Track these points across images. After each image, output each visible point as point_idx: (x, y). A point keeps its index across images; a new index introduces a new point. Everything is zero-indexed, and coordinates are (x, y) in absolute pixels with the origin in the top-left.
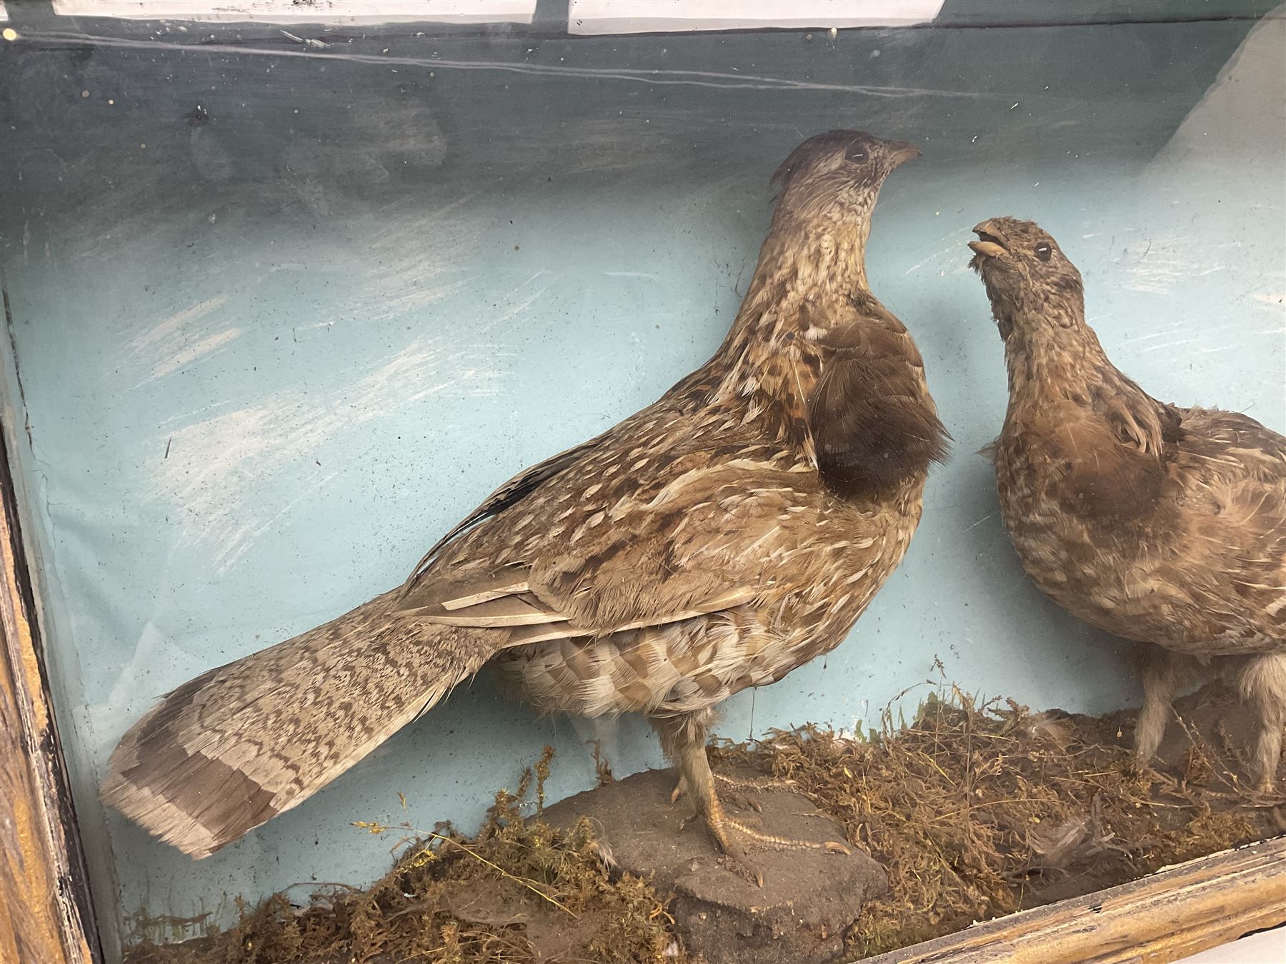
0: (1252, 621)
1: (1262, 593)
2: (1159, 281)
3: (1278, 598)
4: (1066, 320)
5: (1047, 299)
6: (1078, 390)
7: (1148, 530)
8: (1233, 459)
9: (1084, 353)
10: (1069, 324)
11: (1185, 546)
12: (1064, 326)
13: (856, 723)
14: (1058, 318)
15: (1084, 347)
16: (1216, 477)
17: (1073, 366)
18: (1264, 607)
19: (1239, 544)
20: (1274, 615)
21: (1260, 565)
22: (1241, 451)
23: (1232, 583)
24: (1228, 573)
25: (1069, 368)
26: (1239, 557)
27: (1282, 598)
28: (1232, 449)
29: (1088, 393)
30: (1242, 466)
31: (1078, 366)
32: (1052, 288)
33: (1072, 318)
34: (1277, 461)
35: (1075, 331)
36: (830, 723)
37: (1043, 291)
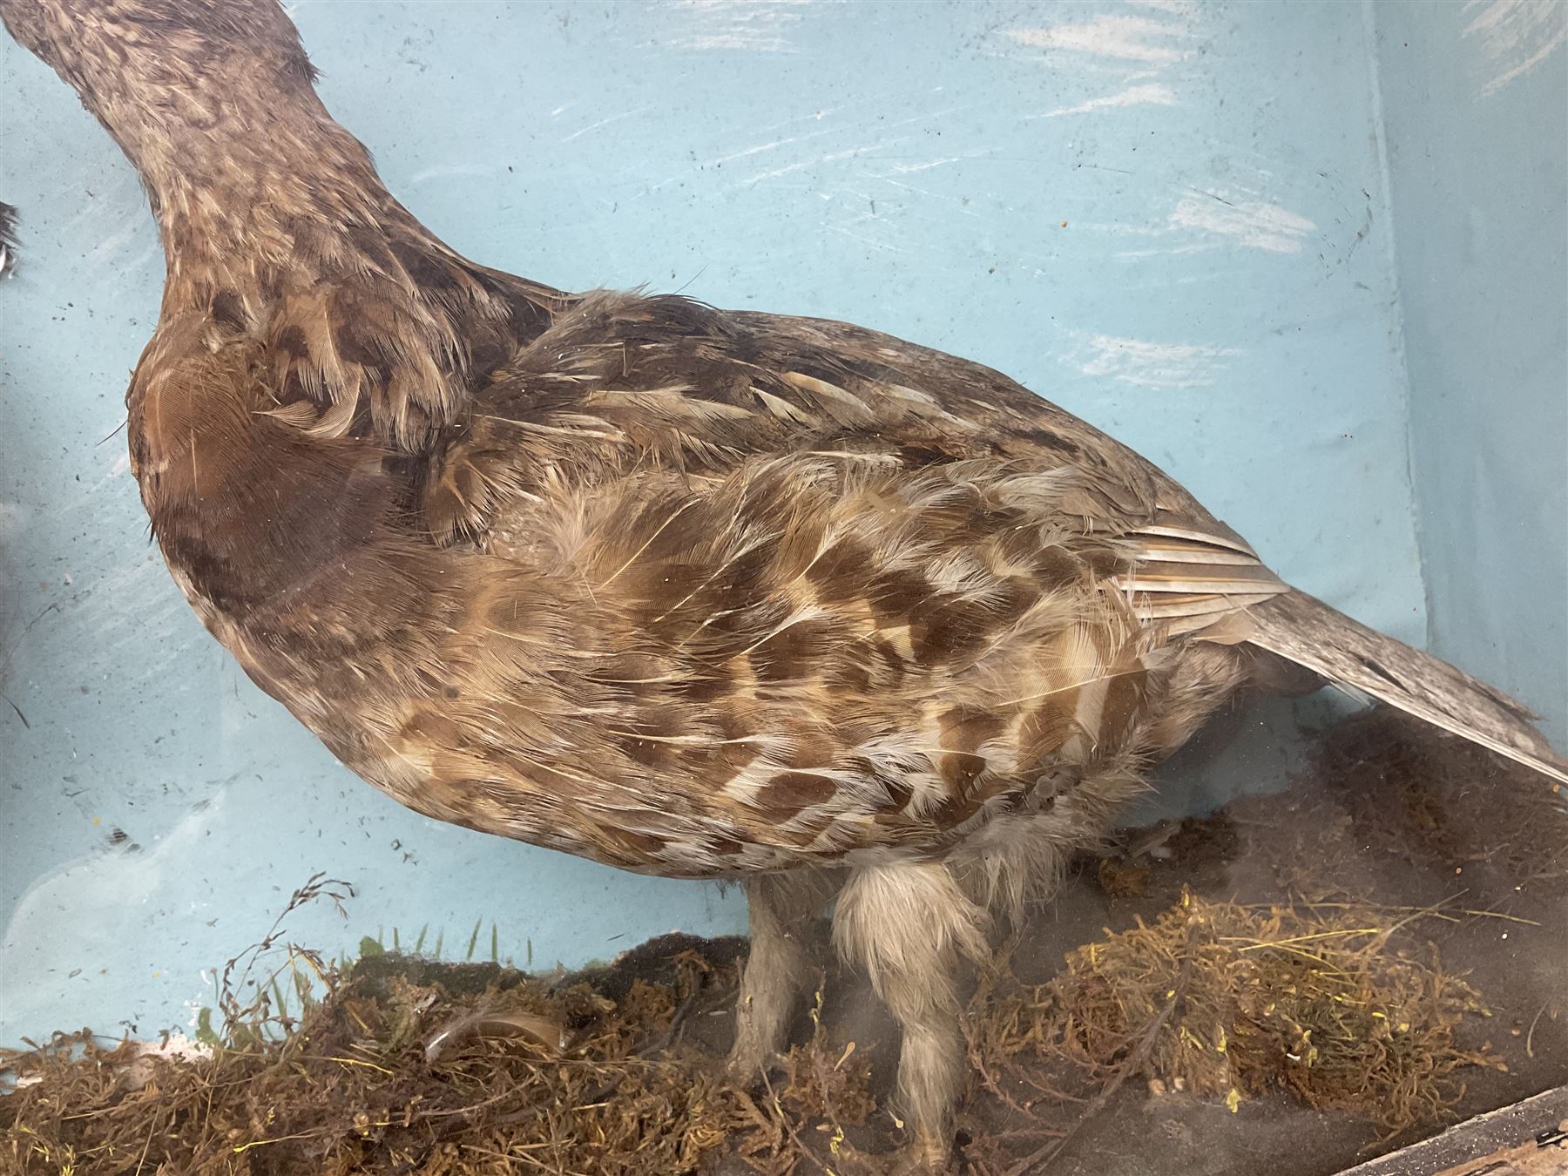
0: (705, 820)
1: (696, 756)
2: (755, 22)
3: (744, 765)
4: (200, 110)
5: (125, 57)
6: (231, 281)
7: (339, 630)
8: (594, 420)
9: (259, 183)
10: (211, 118)
11: (455, 661)
12: (196, 123)
13: (196, 1016)
14: (171, 104)
15: (259, 168)
16: (551, 470)
17: (223, 225)
18: (719, 785)
19: (595, 644)
20: (752, 804)
21: (674, 688)
22: (618, 397)
23: (606, 738)
24: (584, 718)
25: (213, 227)
26: (602, 675)
27: (753, 764)
28: (595, 396)
29: (255, 288)
30: (619, 436)
31: (237, 222)
32: (127, 29)
33: (215, 103)
34: (737, 412)
35: (234, 136)
36: (134, 1022)
37: (109, 39)
